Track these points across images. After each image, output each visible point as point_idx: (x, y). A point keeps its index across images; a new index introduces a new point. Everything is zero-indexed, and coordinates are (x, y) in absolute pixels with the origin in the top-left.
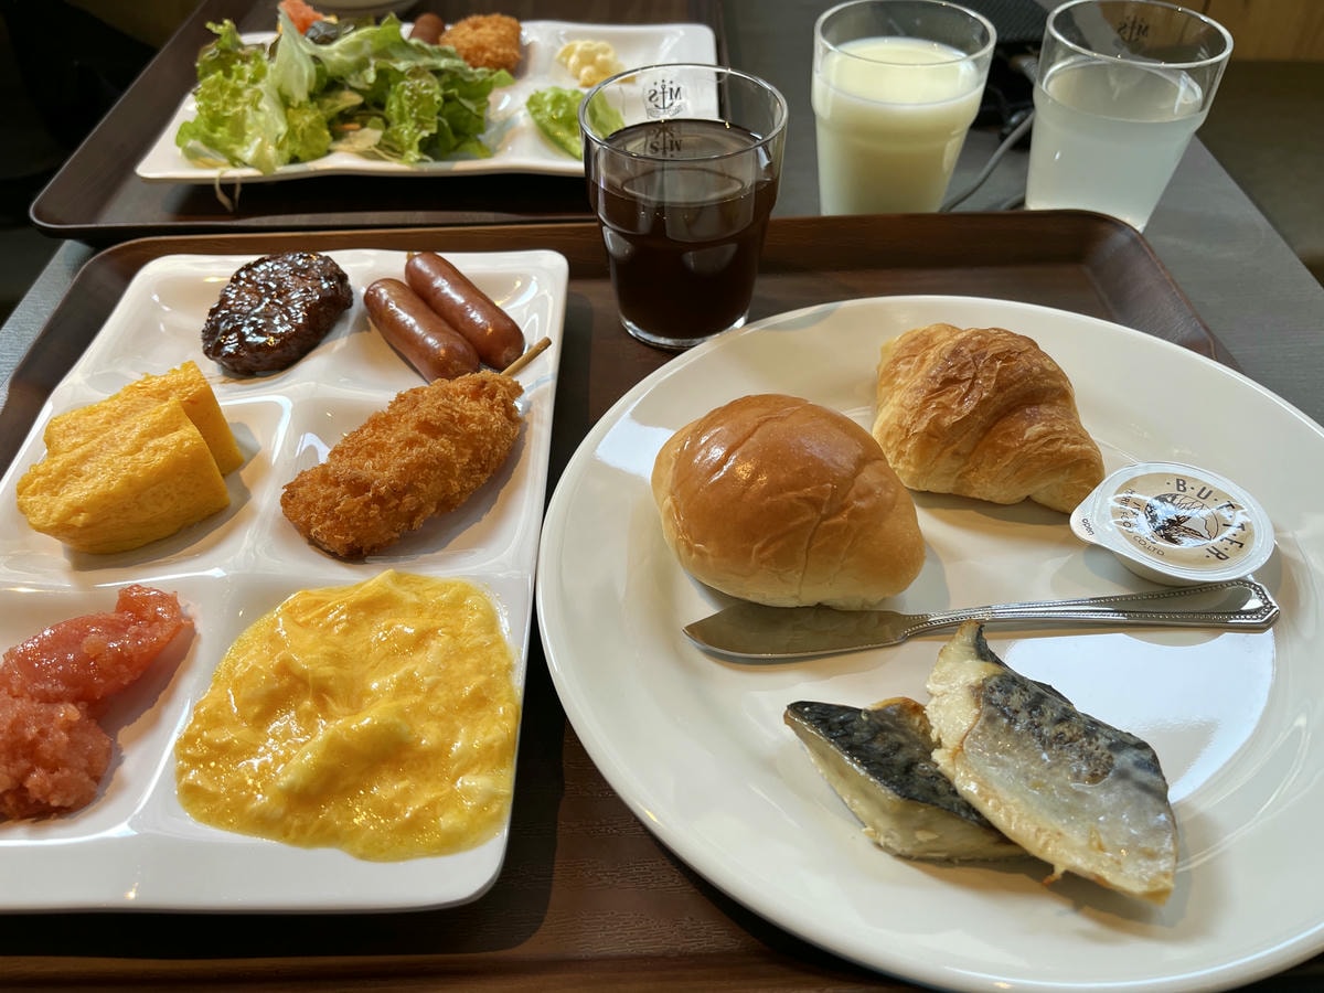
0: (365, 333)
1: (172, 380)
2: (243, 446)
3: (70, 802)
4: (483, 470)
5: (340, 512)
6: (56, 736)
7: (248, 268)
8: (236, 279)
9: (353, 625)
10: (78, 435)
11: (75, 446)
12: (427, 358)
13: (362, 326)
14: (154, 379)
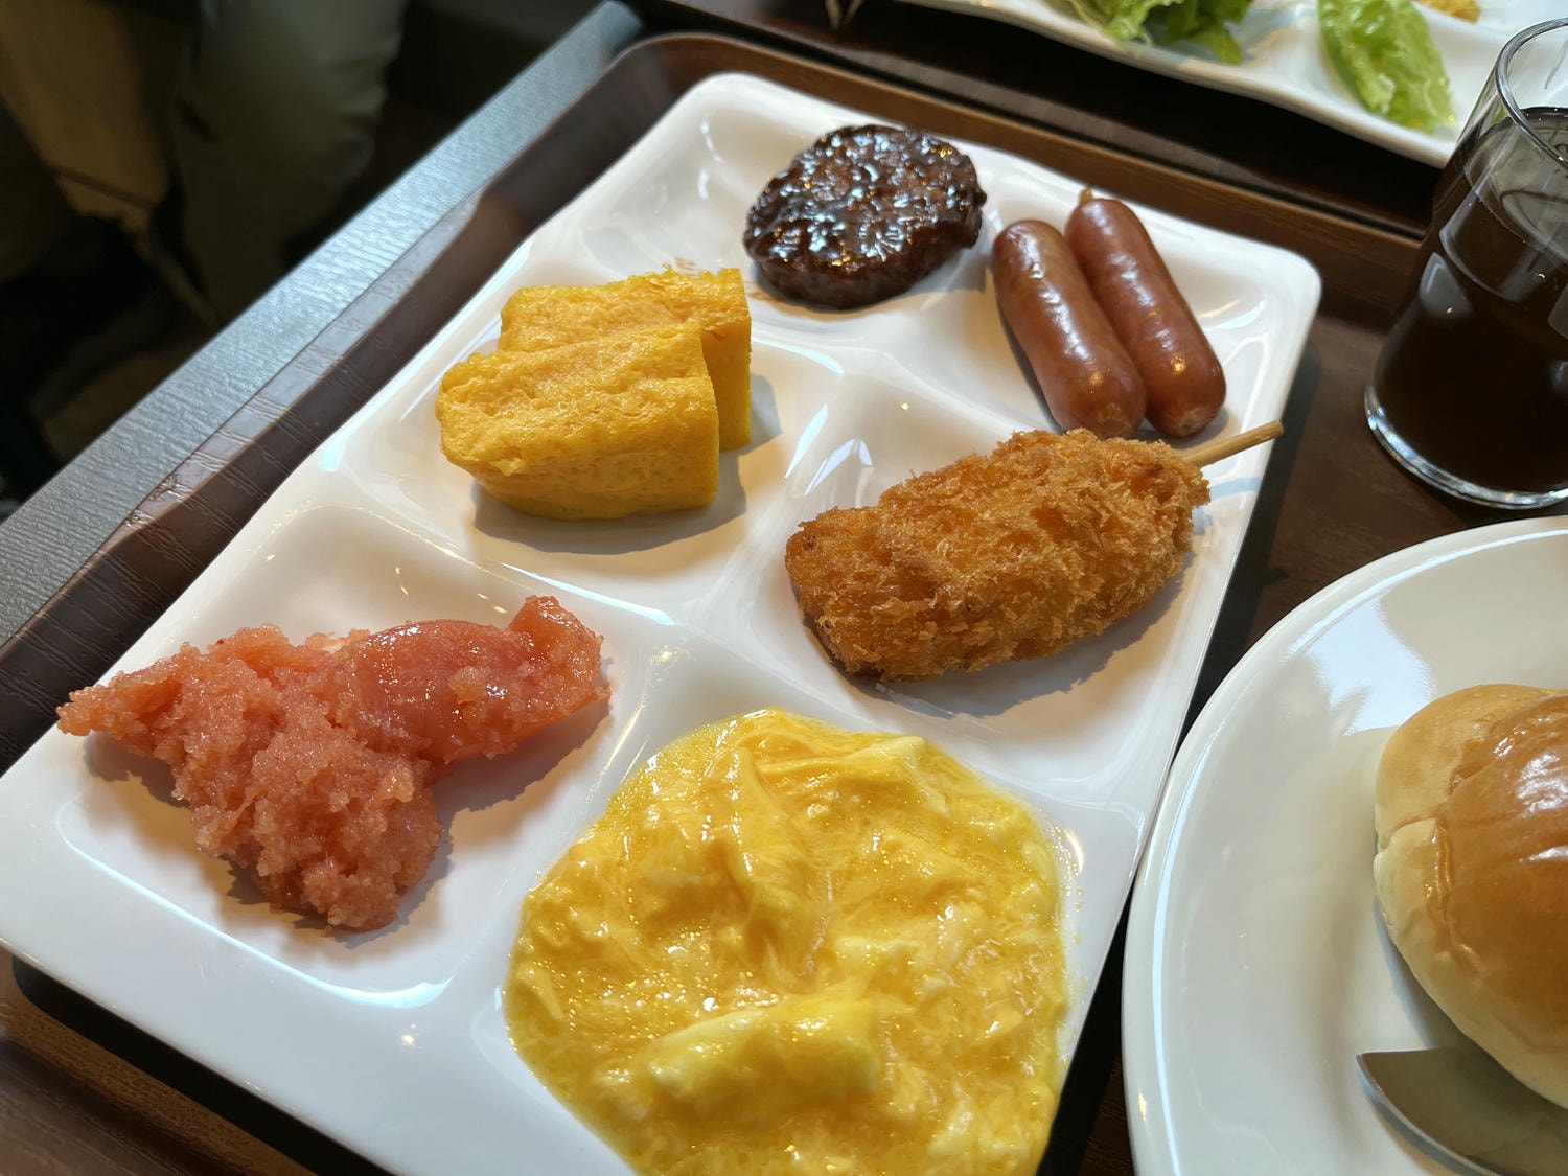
0: (976, 292)
1: (703, 289)
2: (756, 418)
3: (357, 922)
4: (1105, 614)
5: (877, 613)
6: (371, 820)
7: (847, 133)
8: (823, 144)
9: (836, 816)
10: (549, 327)
11: (540, 345)
12: (1070, 381)
13: (975, 281)
14: (676, 279)
